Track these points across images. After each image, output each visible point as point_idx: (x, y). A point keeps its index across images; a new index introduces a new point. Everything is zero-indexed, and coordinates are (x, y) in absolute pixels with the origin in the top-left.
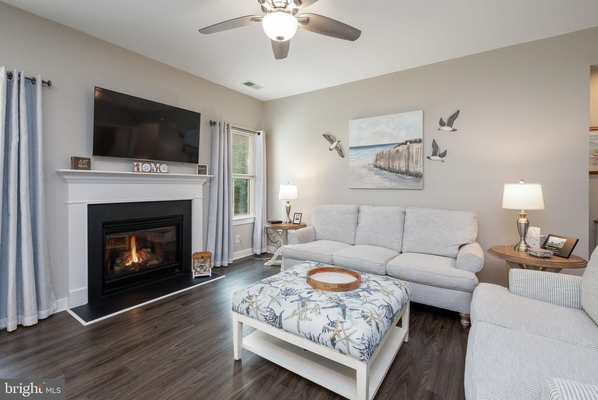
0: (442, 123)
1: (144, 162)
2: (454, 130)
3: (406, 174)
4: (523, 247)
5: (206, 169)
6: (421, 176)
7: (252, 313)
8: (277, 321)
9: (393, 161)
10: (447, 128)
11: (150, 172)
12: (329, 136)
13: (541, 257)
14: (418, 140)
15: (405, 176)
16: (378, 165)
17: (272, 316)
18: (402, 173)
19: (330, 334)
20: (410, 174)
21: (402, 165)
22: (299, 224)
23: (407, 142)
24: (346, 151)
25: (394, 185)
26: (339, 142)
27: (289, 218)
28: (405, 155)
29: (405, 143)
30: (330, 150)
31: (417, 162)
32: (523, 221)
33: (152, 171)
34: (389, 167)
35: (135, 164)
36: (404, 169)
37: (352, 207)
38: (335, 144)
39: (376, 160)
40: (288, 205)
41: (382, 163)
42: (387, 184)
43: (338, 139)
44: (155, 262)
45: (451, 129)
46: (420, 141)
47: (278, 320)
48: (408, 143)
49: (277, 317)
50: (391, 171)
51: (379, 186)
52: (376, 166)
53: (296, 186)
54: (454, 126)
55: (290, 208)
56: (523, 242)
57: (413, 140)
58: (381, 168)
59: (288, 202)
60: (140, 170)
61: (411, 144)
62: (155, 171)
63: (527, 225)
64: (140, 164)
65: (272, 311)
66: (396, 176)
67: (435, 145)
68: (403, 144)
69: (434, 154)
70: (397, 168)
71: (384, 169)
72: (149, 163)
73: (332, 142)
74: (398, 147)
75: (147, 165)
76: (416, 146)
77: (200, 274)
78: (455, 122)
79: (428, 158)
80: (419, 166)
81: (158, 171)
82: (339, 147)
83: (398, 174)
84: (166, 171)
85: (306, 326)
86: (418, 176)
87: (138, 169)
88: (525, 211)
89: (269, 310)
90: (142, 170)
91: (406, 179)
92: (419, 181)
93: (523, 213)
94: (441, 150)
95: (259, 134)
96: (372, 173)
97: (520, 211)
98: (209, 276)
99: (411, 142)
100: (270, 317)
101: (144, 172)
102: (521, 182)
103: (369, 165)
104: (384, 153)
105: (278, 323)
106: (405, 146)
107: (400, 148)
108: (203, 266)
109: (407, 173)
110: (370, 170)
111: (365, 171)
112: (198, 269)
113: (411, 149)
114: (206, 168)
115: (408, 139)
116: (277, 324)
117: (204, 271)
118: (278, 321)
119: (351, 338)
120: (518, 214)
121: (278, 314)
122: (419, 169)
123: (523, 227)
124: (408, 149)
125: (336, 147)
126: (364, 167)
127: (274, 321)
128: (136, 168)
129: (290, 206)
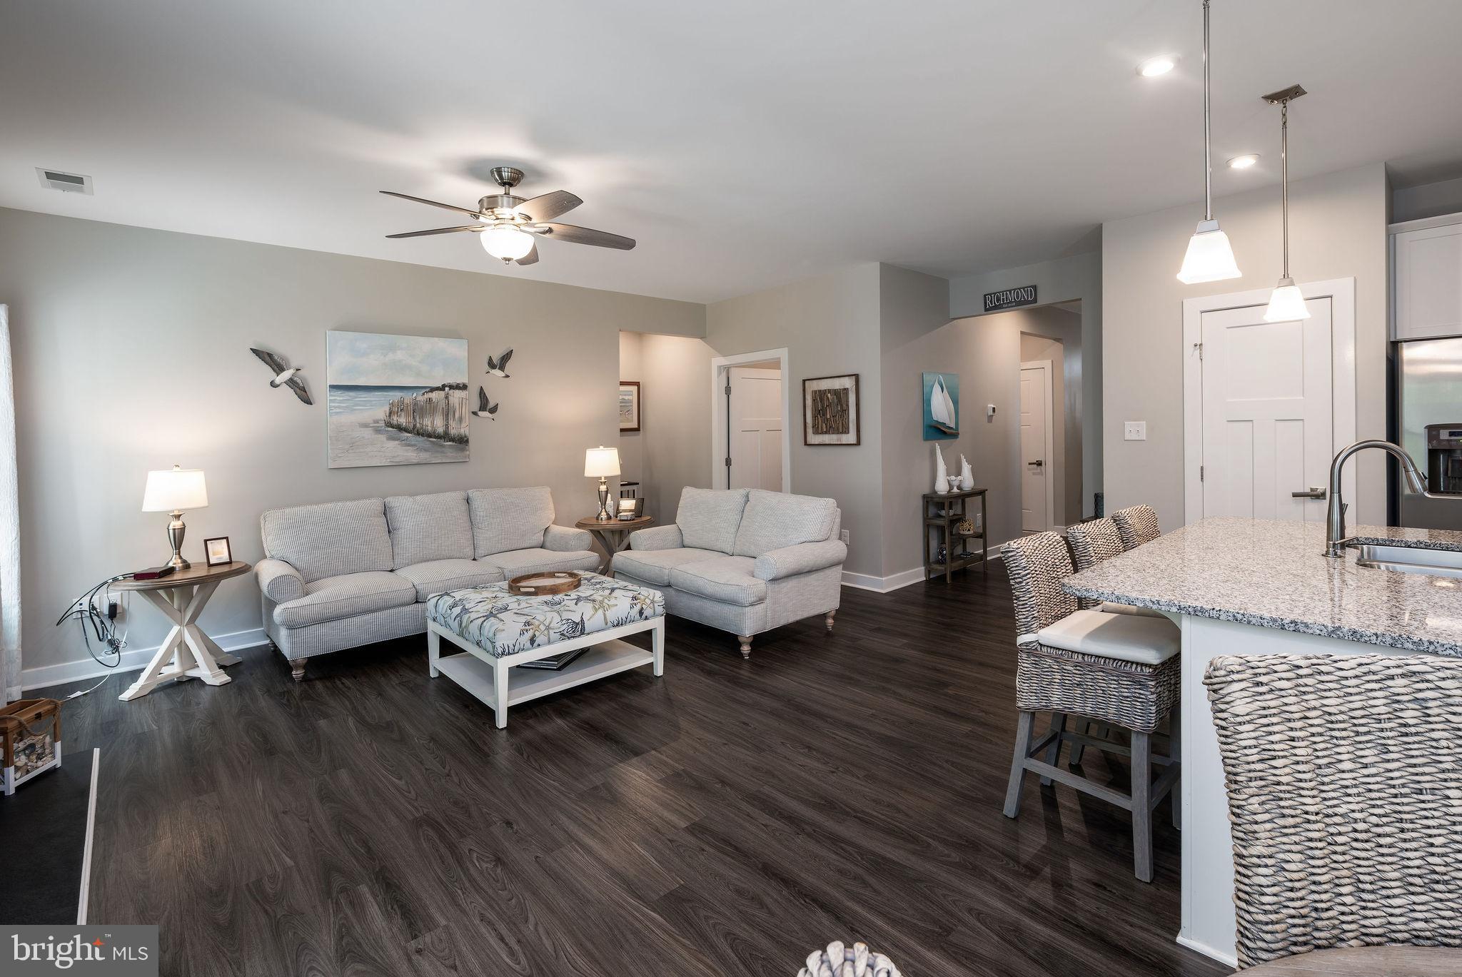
0: (492, 365)
2: (507, 376)
3: (444, 438)
4: (604, 515)
6: (467, 441)
8: (578, 628)
9: (422, 417)
10: (497, 373)
12: (270, 355)
13: (630, 520)
14: (461, 386)
15: (442, 442)
16: (395, 422)
17: (571, 626)
18: (439, 437)
19: (637, 608)
20: (452, 440)
21: (438, 424)
23: (444, 386)
24: (318, 390)
25: (424, 456)
26: (298, 370)
27: (181, 558)
28: (443, 408)
29: (442, 388)
30: (273, 384)
31: (461, 419)
32: (603, 488)
34: (415, 426)
36: (441, 430)
38: (286, 375)
39: (390, 413)
40: (177, 524)
41: (402, 420)
42: (411, 455)
45: (504, 375)
46: (464, 387)
47: (580, 626)
48: (447, 389)
49: (578, 624)
50: (418, 434)
51: (397, 459)
52: (390, 425)
53: (203, 472)
55: (183, 530)
56: (604, 510)
57: (455, 384)
58: (400, 428)
59: (178, 517)
61: (452, 391)
63: (607, 492)
65: (570, 621)
66: (428, 443)
67: (482, 393)
68: (437, 389)
69: (483, 408)
70: (430, 428)
71: (406, 430)
73: (279, 368)
74: (430, 393)
76: (457, 395)
77: (30, 771)
78: (509, 365)
79: (475, 413)
80: (464, 425)
82: (299, 381)
83: (431, 439)
85: (613, 615)
86: (462, 441)
88: (605, 478)
89: (564, 622)
91: (443, 446)
92: (463, 450)
93: (603, 480)
94: (491, 404)
96: (383, 437)
97: (601, 478)
98: (52, 770)
99: (451, 387)
100: (568, 630)
102: (601, 447)
103: (376, 422)
104: (405, 401)
106: (442, 394)
107: (434, 395)
109: (446, 436)
110: (378, 431)
111: (367, 433)
112: (23, 760)
113: (451, 398)
115: (446, 382)
116: (579, 632)
117: (38, 758)
119: (655, 599)
120: (597, 480)
121: (578, 620)
122: (464, 430)
123: (603, 494)
124: (447, 397)
125: (291, 383)
126: (365, 426)
127: (574, 632)
129: (184, 524)
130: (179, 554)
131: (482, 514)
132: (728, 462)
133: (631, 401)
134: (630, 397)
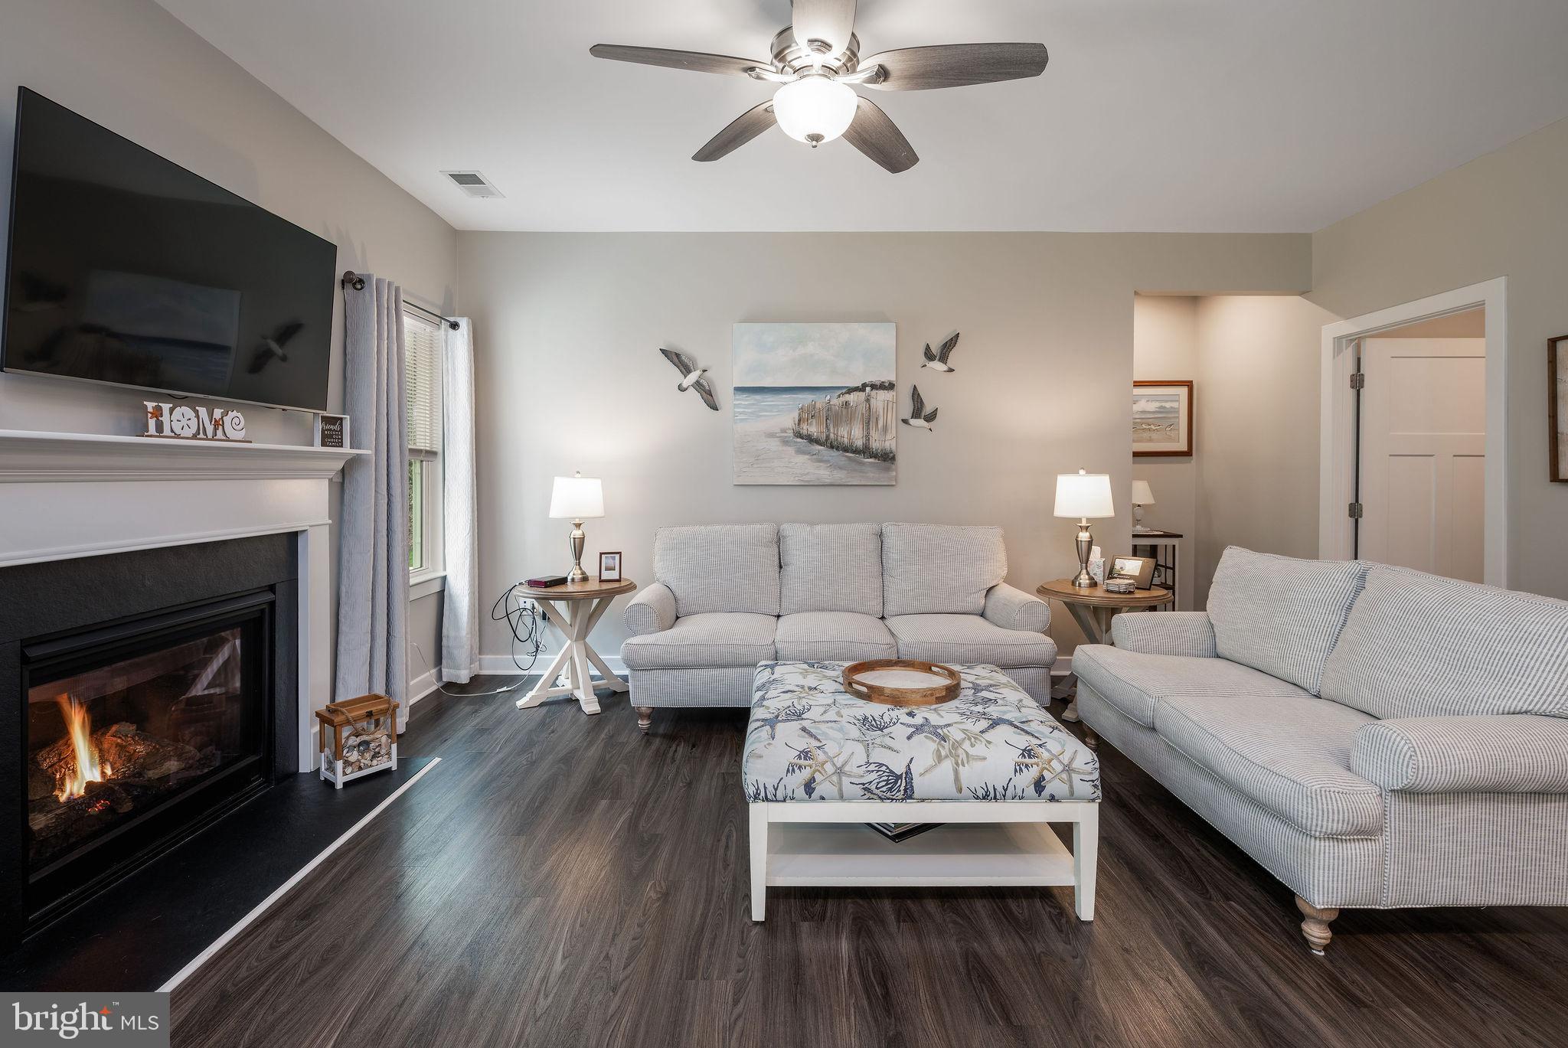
0: (929, 355)
1: (178, 401)
2: (951, 370)
3: (864, 453)
4: (1084, 579)
5: (341, 430)
6: (893, 458)
7: (820, 789)
8: (900, 786)
9: (836, 425)
10: (938, 366)
11: (195, 437)
12: (678, 355)
14: (887, 384)
15: (860, 458)
16: (805, 432)
17: (886, 778)
18: (856, 451)
19: (1032, 773)
20: (874, 455)
21: (854, 434)
22: (619, 581)
23: (864, 386)
24: (724, 395)
25: (839, 476)
26: (704, 371)
27: (581, 569)
28: (863, 414)
29: (862, 388)
30: (681, 389)
31: (885, 429)
32: (1084, 536)
33: (201, 435)
34: (828, 437)
35: (150, 405)
36: (859, 443)
37: (765, 530)
38: (693, 377)
39: (799, 421)
40: (578, 533)
41: (813, 429)
42: (824, 474)
43: (702, 365)
44: (173, 765)
45: (945, 368)
46: (891, 386)
47: (904, 781)
48: (868, 389)
49: (898, 777)
50: (832, 447)
51: (807, 478)
52: (799, 435)
53: (599, 481)
54: (951, 362)
55: (582, 540)
56: (1084, 571)
57: (878, 383)
58: (811, 439)
59: (578, 526)
60: (167, 431)
61: (874, 392)
62: (210, 434)
63: (1090, 543)
64: (166, 407)
65: (884, 768)
66: (844, 459)
67: (916, 396)
68: (856, 389)
69: (917, 414)
70: (846, 440)
71: (817, 442)
72: (193, 404)
73: (686, 370)
74: (847, 395)
75: (186, 410)
76: (882, 396)
77: (360, 769)
78: (954, 356)
79: (905, 421)
80: (889, 437)
81: (220, 432)
82: (705, 384)
83: (847, 454)
84: (241, 435)
85: (973, 776)
86: (887, 458)
87: (160, 427)
88: (1088, 520)
89: (872, 767)
90: (172, 431)
91: (863, 464)
92: (888, 469)
93: (1084, 523)
94: (928, 409)
95: (454, 326)
96: (791, 450)
97: (1080, 520)
98: (387, 772)
99: (873, 387)
100: (878, 783)
101: (178, 436)
102: (1082, 472)
103: (784, 431)
104: (818, 406)
105: (902, 788)
106: (862, 396)
107: (852, 398)
108: (367, 743)
109: (866, 451)
110: (785, 442)
111: (774, 445)
112: (354, 756)
113: (873, 401)
114: (341, 424)
115: (867, 381)
116: (899, 791)
117: (374, 757)
118: (904, 784)
119: (1074, 765)
120: (1073, 524)
121: (899, 769)
122: (889, 444)
123: (1084, 546)
124: (868, 400)
125: (698, 385)
126: (772, 435)
127: (890, 790)
128: (152, 423)
129: (583, 534)
130: (579, 565)
131: (896, 556)
132: (1355, 511)
133: (1176, 411)
134: (1175, 405)
